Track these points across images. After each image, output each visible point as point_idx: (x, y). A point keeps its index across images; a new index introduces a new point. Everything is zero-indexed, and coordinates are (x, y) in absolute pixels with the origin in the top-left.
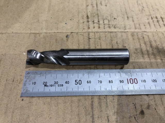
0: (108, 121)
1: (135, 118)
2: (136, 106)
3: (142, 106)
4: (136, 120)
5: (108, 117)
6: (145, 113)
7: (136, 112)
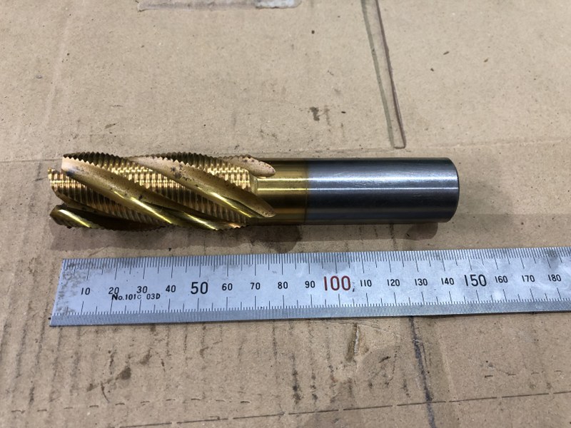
0: (29, 399)
1: (103, 389)
2: (115, 359)
3: (130, 358)
4: (104, 393)
5: (33, 389)
6: (132, 376)
7: (111, 373)
